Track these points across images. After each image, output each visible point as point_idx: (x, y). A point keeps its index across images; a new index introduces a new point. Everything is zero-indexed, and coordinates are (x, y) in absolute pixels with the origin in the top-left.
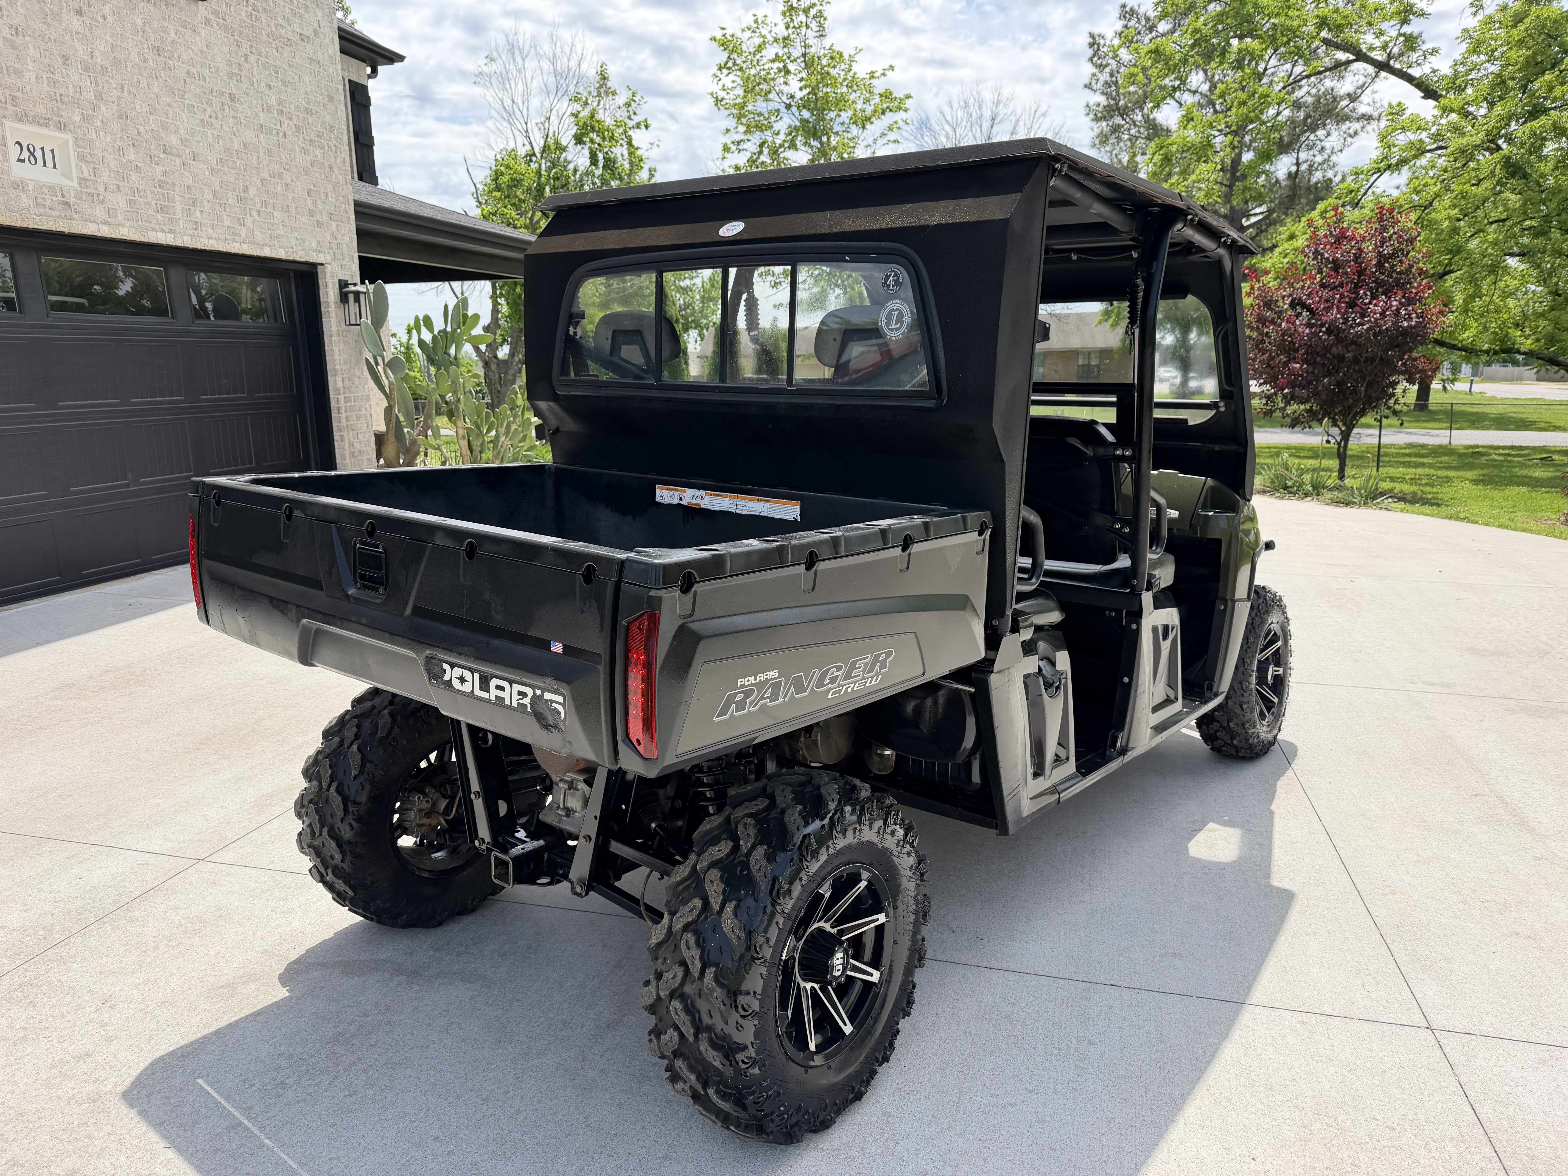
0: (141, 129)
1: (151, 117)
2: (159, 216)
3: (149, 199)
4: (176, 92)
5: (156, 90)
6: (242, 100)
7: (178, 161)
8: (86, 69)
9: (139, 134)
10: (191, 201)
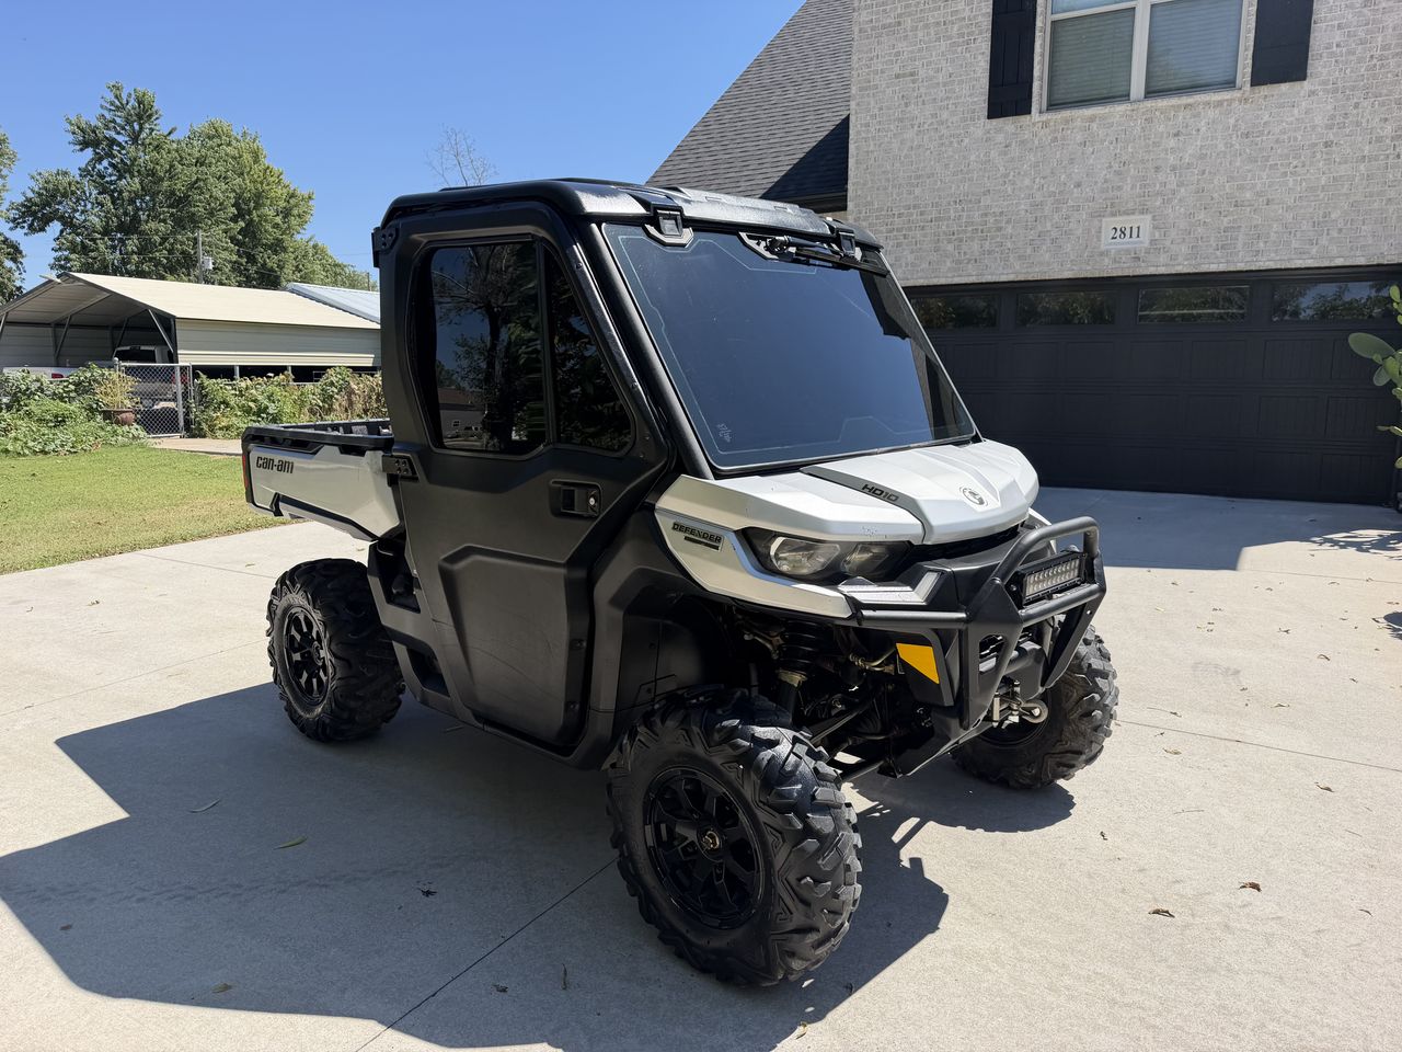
1: (1228, 184)
2: (1218, 253)
3: (1211, 242)
4: (1260, 159)
6: (1342, 142)
7: (1248, 209)
8: (1174, 169)
9: (1212, 199)
10: (1255, 237)
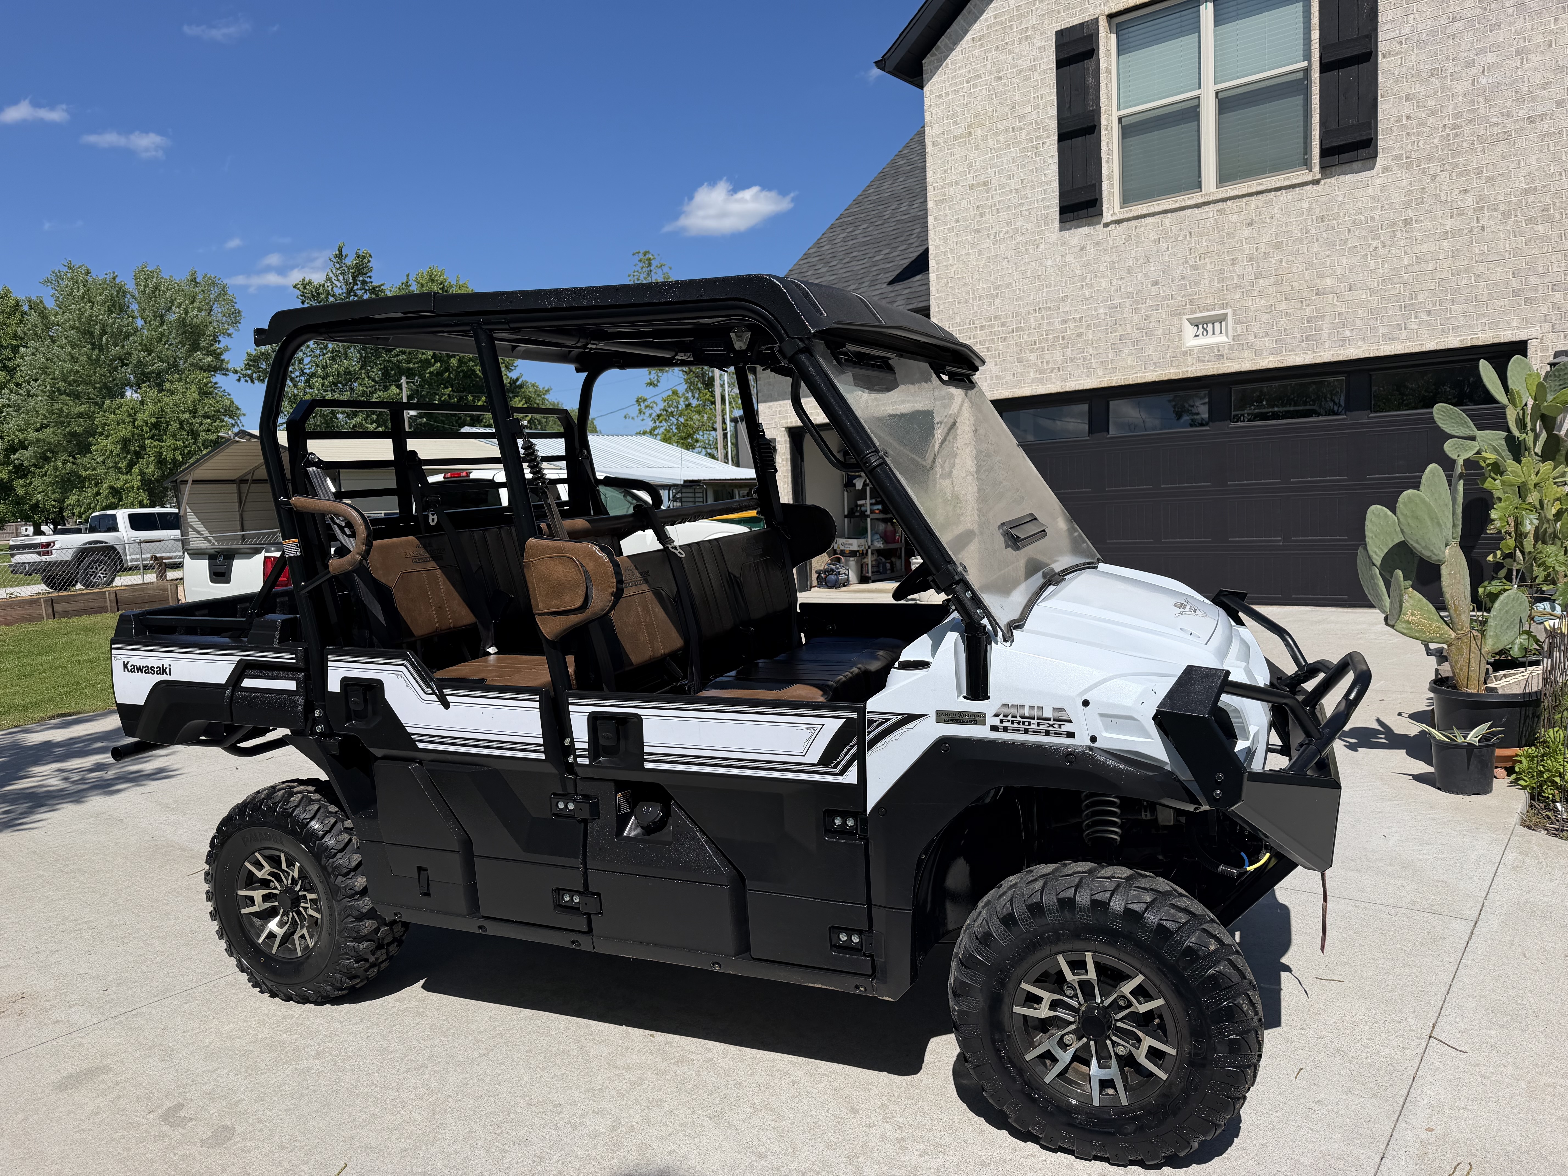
0: (1294, 284)
1: (1307, 273)
3: (1296, 334)
4: (1338, 243)
5: (1315, 250)
6: (1422, 218)
7: (1331, 297)
8: (1251, 260)
9: (1292, 289)
10: (1340, 325)
